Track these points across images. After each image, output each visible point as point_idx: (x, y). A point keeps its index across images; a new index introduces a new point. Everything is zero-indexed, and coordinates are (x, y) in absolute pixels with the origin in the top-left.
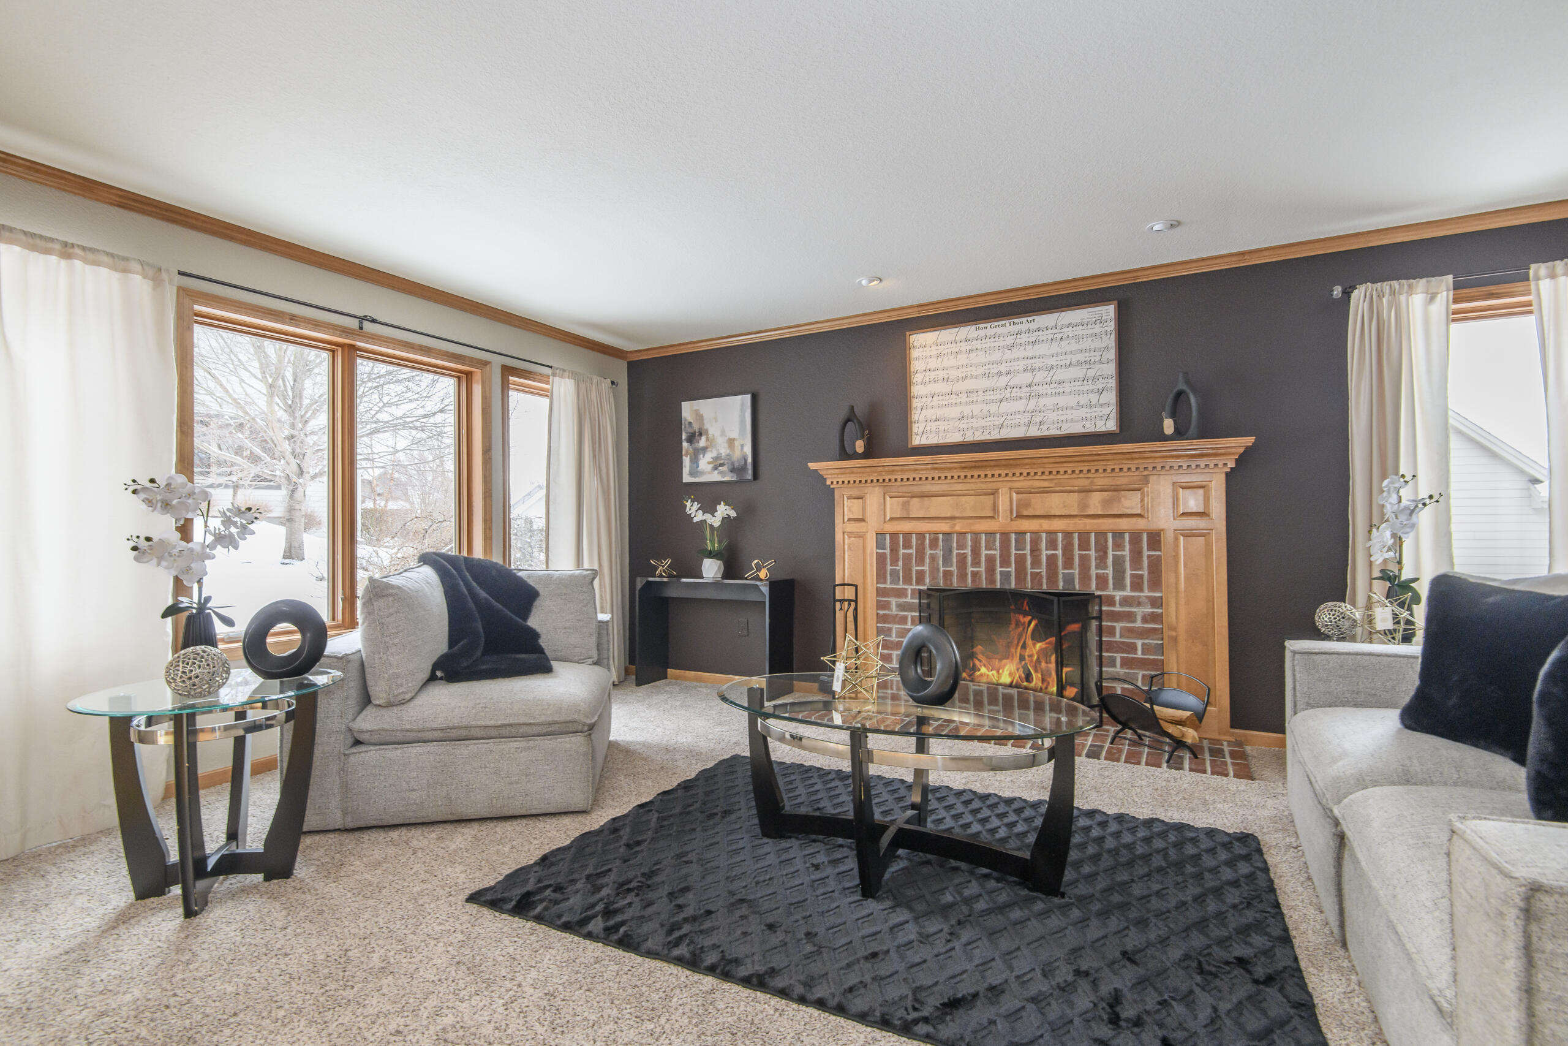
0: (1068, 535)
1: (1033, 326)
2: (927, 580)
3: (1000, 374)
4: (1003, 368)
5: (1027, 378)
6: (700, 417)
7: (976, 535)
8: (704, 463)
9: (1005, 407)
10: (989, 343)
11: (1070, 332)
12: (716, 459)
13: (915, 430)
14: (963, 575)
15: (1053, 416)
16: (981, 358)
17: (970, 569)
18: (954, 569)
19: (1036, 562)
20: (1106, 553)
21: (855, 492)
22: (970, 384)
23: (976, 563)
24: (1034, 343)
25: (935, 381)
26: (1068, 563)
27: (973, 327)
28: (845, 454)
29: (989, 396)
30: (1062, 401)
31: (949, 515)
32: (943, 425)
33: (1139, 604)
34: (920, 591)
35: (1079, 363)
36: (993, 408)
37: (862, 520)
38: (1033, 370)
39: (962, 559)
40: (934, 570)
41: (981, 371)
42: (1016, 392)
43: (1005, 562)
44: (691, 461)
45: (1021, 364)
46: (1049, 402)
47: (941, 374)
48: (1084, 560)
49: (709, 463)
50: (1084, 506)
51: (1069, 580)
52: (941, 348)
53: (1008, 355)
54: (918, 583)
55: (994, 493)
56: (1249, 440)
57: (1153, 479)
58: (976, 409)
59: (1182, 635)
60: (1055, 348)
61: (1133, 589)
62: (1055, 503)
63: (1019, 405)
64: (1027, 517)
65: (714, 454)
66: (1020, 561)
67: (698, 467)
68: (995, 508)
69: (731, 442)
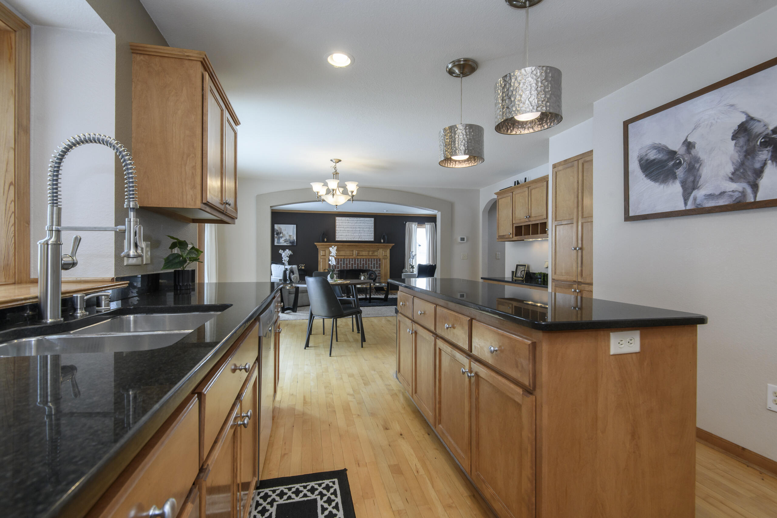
0: (366, 259)
1: (360, 220)
2: (340, 268)
3: (354, 228)
4: (354, 227)
5: (359, 229)
6: (281, 229)
7: (350, 259)
8: (282, 240)
9: (355, 234)
10: (352, 222)
11: (366, 222)
12: (285, 240)
13: (336, 237)
14: (347, 267)
15: (363, 237)
16: (350, 224)
17: (348, 266)
18: (345, 266)
19: (361, 264)
20: (372, 262)
21: (323, 250)
22: (348, 229)
23: (349, 264)
24: (360, 223)
25: (341, 227)
26: (366, 264)
27: (349, 218)
28: (323, 241)
29: (352, 232)
30: (365, 234)
31: (344, 255)
32: (342, 237)
33: (377, 271)
34: (338, 270)
35: (368, 228)
36: (352, 234)
37: (325, 256)
38: (360, 228)
39: (347, 264)
40: (341, 266)
41: (350, 227)
42: (357, 232)
43: (355, 264)
44: (277, 240)
45: (358, 227)
46: (362, 234)
47: (342, 226)
48: (369, 264)
49: (283, 240)
50: (369, 254)
51: (366, 267)
52: (342, 221)
53: (355, 224)
54: (338, 269)
55: (353, 251)
56: (394, 244)
57: (379, 250)
58: (349, 234)
59: (383, 276)
60: (364, 224)
61: (376, 269)
62: (364, 253)
63: (357, 234)
64: (359, 256)
65: (285, 238)
66: (358, 264)
67: (280, 241)
68: (353, 254)
69: (290, 236)
